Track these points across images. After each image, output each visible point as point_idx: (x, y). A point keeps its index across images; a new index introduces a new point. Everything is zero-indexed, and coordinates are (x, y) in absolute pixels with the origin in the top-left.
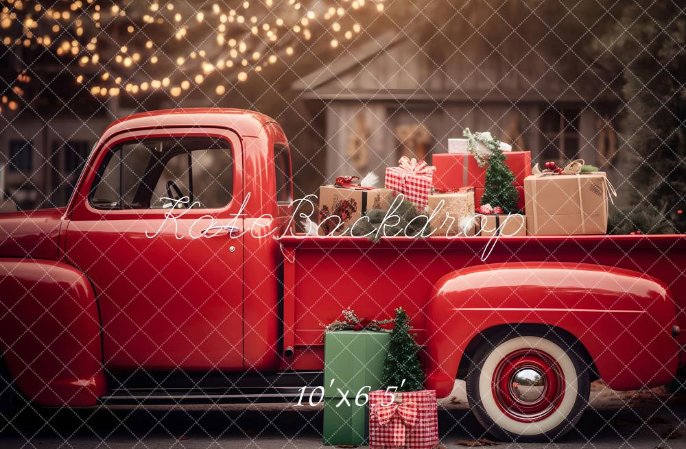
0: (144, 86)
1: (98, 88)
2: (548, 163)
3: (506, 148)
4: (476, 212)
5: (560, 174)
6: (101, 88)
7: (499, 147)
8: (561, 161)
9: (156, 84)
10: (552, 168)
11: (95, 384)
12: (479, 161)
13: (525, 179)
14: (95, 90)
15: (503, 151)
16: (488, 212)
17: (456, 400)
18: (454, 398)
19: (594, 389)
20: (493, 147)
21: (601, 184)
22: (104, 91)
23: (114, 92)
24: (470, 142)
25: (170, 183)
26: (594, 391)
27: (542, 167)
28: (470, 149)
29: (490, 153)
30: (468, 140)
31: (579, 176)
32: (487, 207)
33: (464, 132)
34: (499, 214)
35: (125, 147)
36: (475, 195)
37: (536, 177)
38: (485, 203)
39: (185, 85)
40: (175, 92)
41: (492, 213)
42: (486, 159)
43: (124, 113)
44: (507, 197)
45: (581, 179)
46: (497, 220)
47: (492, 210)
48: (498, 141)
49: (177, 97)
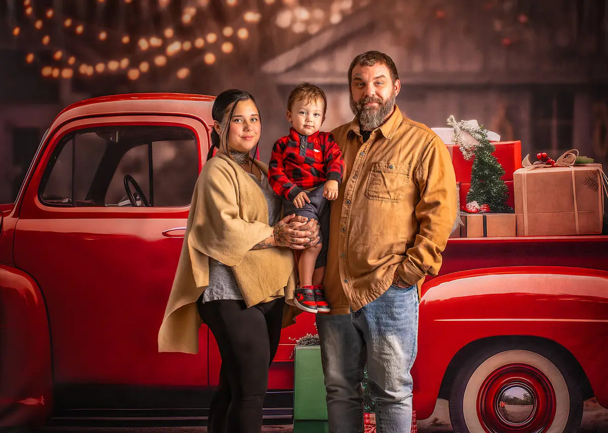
0: (100, 67)
1: (50, 68)
2: (539, 154)
3: (494, 137)
4: (461, 210)
5: (553, 166)
6: (53, 69)
7: (487, 136)
8: (554, 152)
9: (113, 65)
10: (544, 160)
11: (43, 403)
12: (464, 153)
13: (515, 173)
14: (47, 71)
15: (490, 141)
16: (474, 210)
17: (437, 422)
18: (436, 420)
19: (587, 407)
20: (480, 137)
21: (597, 177)
22: (56, 73)
23: (67, 73)
24: (455, 131)
25: (128, 177)
26: (587, 410)
27: (533, 159)
28: (455, 139)
29: (477, 144)
30: (453, 129)
31: (572, 169)
32: (473, 205)
33: (448, 120)
34: (486, 212)
35: (77, 136)
36: (460, 191)
37: (525, 170)
38: (471, 200)
39: (144, 67)
40: (134, 74)
41: (478, 211)
42: (472, 150)
43: (79, 98)
44: (495, 193)
45: (575, 171)
46: (485, 218)
47: (479, 208)
48: (485, 130)
49: (135, 80)
